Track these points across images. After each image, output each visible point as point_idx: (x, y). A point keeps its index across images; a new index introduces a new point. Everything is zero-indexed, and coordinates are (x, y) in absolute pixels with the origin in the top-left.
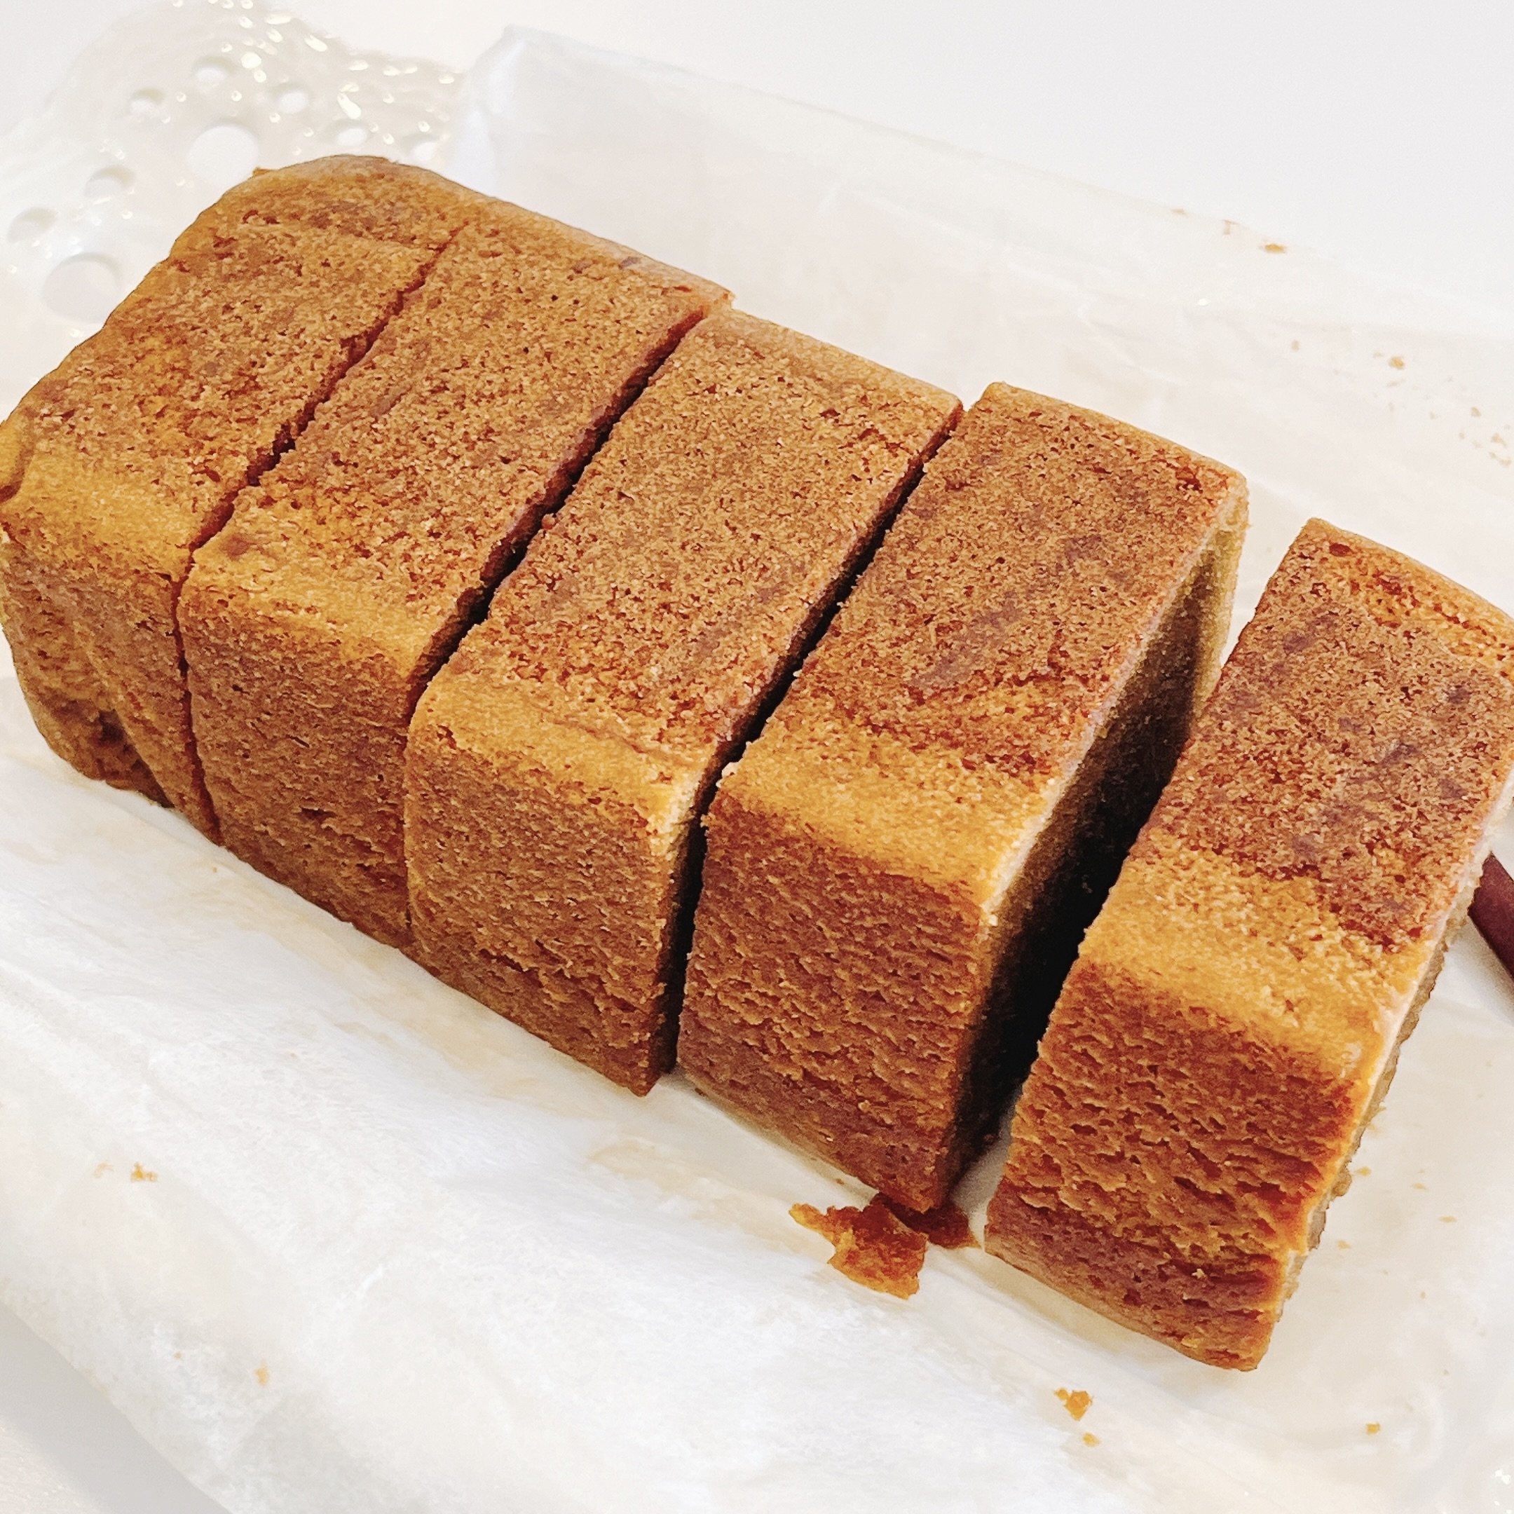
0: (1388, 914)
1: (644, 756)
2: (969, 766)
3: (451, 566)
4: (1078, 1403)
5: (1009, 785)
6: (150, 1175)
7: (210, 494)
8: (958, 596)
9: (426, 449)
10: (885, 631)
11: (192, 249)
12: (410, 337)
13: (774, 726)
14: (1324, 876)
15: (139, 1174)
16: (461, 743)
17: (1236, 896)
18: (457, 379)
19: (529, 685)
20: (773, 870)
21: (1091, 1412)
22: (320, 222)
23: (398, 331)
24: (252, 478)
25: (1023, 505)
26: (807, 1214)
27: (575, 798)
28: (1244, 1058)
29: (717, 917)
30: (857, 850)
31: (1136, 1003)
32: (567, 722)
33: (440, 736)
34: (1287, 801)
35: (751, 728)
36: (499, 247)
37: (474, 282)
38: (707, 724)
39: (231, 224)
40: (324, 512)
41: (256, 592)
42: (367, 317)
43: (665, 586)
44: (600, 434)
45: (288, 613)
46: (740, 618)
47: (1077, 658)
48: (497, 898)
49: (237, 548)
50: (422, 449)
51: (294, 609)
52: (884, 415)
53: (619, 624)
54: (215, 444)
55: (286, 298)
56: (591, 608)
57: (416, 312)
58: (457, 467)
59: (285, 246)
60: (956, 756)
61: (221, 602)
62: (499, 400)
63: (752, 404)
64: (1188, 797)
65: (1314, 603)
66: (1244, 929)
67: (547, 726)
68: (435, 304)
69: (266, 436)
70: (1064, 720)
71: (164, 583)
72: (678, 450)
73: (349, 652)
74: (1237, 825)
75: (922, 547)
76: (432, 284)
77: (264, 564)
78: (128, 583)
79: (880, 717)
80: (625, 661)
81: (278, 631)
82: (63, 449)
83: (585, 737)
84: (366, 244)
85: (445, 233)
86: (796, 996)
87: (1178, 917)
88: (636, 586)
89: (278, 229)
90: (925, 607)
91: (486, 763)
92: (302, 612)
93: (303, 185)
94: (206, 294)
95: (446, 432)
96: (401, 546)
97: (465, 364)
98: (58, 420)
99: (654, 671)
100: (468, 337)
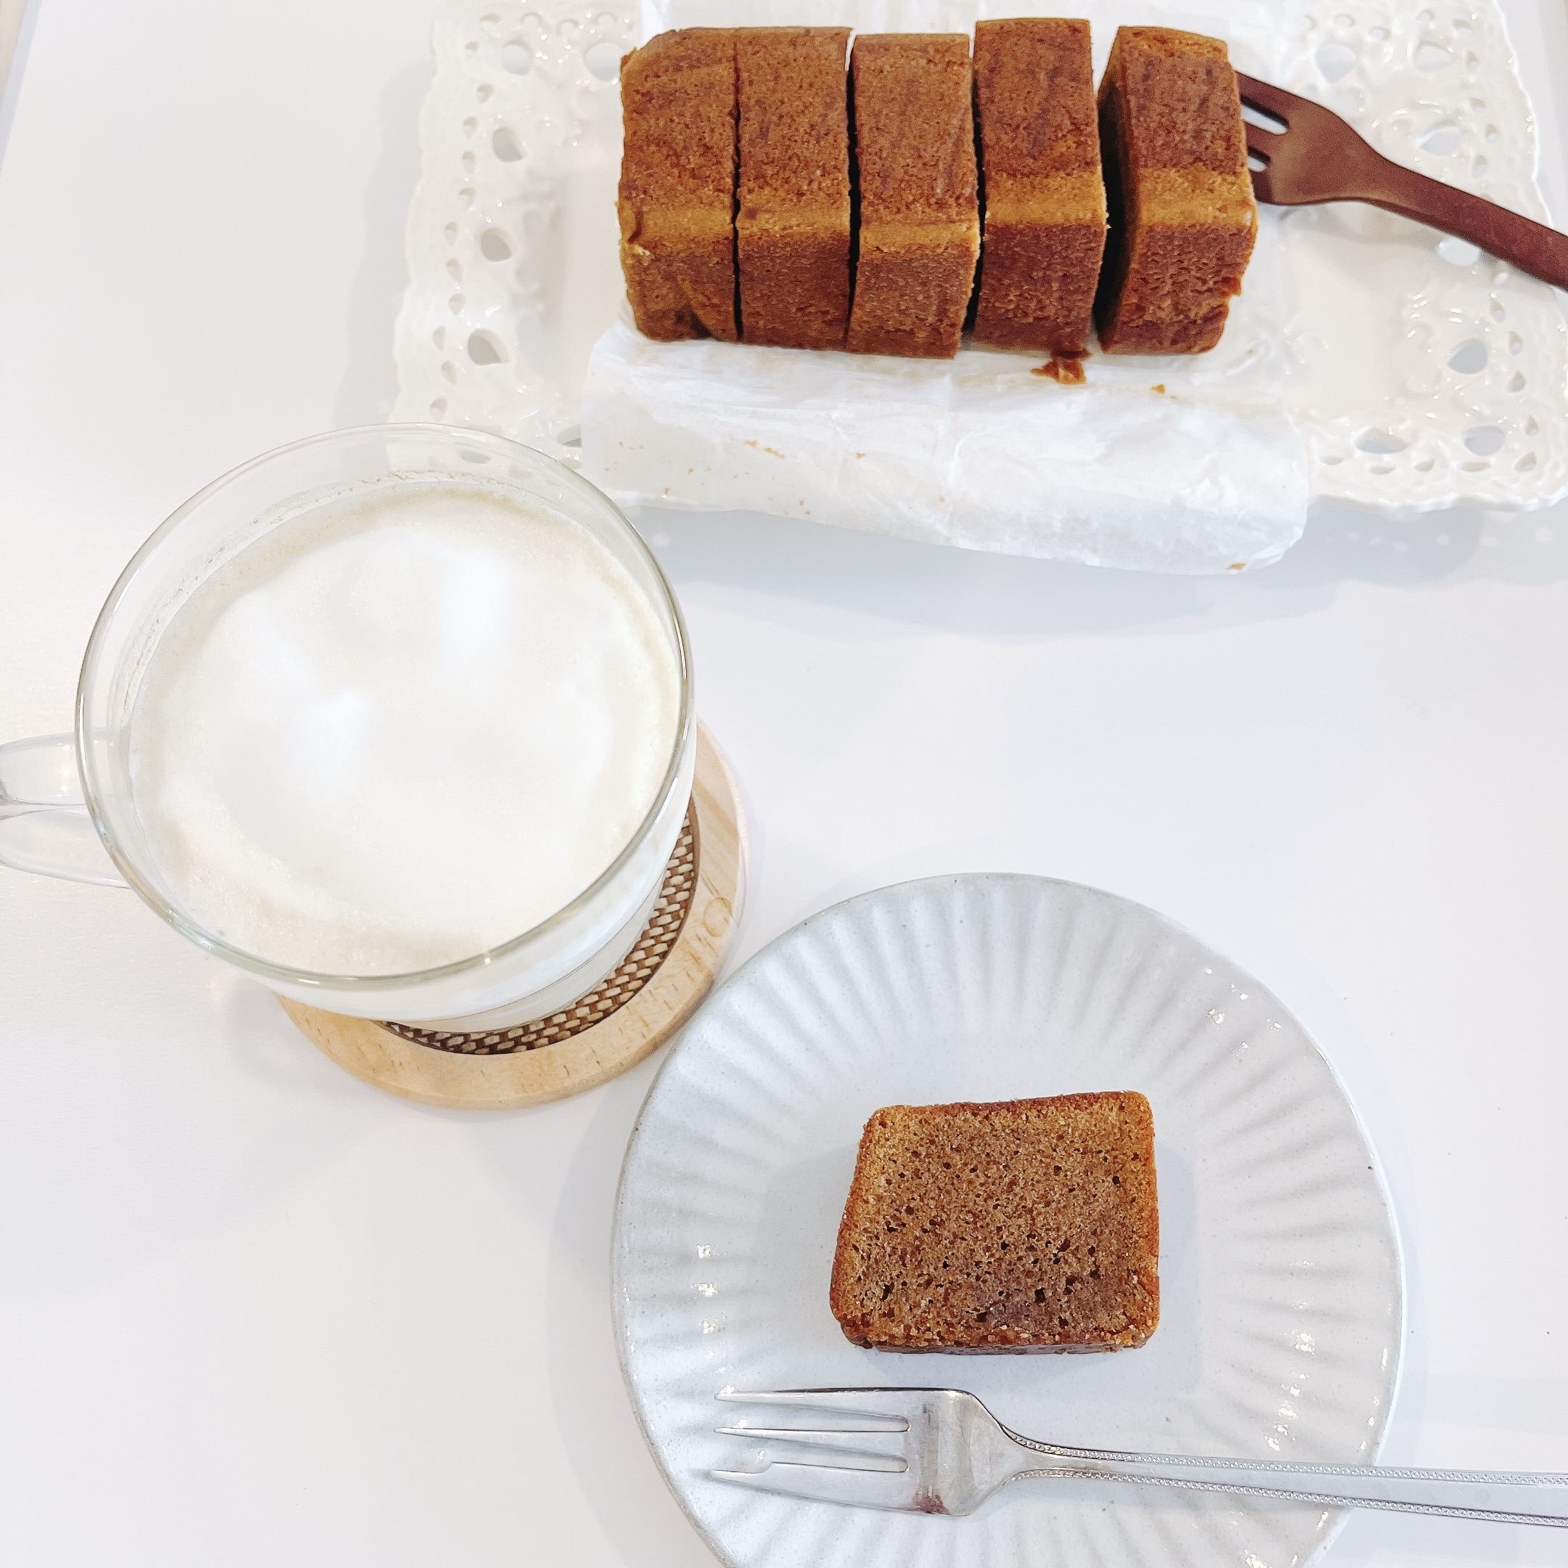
0: (1231, 163)
1: (957, 224)
2: (1068, 175)
3: (838, 185)
4: (1161, 389)
5: (1086, 175)
6: (864, 455)
7: (727, 199)
8: (1022, 113)
9: (794, 143)
10: (1005, 138)
11: (635, 103)
12: (753, 101)
13: (989, 189)
14: (1204, 159)
15: (859, 456)
16: (885, 250)
17: (1180, 180)
18: (784, 109)
19: (899, 217)
20: (1016, 245)
21: (1167, 388)
22: (678, 69)
23: (746, 100)
24: (737, 184)
25: (1022, 66)
26: (1036, 371)
27: (939, 251)
28: (1212, 236)
29: (992, 274)
30: (1050, 224)
31: (1170, 233)
32: (921, 224)
33: (875, 251)
34: (1177, 138)
35: (982, 195)
36: (756, 49)
37: (760, 67)
38: (969, 200)
39: (643, 86)
40: (775, 186)
41: (772, 228)
42: (730, 100)
43: (920, 157)
44: (851, 109)
45: (789, 231)
46: (955, 156)
47: (1080, 116)
48: (898, 305)
49: (752, 214)
50: (793, 145)
51: (791, 227)
52: (949, 53)
53: (914, 178)
54: (712, 178)
55: (691, 107)
56: (900, 177)
57: (747, 89)
58: (811, 145)
59: (673, 85)
60: (1062, 174)
61: (759, 238)
62: (806, 111)
63: (900, 70)
64: (1145, 152)
65: (1142, 59)
66: (1190, 191)
67: (916, 228)
68: (751, 83)
69: (729, 166)
70: (1090, 143)
71: (726, 242)
72: (885, 102)
73: (822, 235)
74: (1167, 154)
75: (996, 100)
76: (744, 75)
77: (767, 216)
78: (710, 248)
79: (1026, 171)
80: (926, 192)
81: (788, 240)
82: (654, 207)
83: (932, 226)
84: (704, 71)
85: (732, 52)
86: (1030, 290)
87: (1167, 196)
88: (909, 161)
89: (664, 79)
90: (1014, 123)
91: (898, 253)
92: (795, 228)
93: (658, 55)
94: (658, 119)
95: (796, 133)
96: (815, 185)
97: (783, 103)
98: (642, 196)
99: (938, 191)
100: (774, 91)
